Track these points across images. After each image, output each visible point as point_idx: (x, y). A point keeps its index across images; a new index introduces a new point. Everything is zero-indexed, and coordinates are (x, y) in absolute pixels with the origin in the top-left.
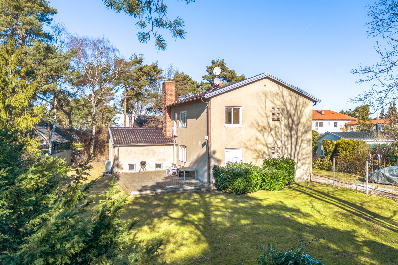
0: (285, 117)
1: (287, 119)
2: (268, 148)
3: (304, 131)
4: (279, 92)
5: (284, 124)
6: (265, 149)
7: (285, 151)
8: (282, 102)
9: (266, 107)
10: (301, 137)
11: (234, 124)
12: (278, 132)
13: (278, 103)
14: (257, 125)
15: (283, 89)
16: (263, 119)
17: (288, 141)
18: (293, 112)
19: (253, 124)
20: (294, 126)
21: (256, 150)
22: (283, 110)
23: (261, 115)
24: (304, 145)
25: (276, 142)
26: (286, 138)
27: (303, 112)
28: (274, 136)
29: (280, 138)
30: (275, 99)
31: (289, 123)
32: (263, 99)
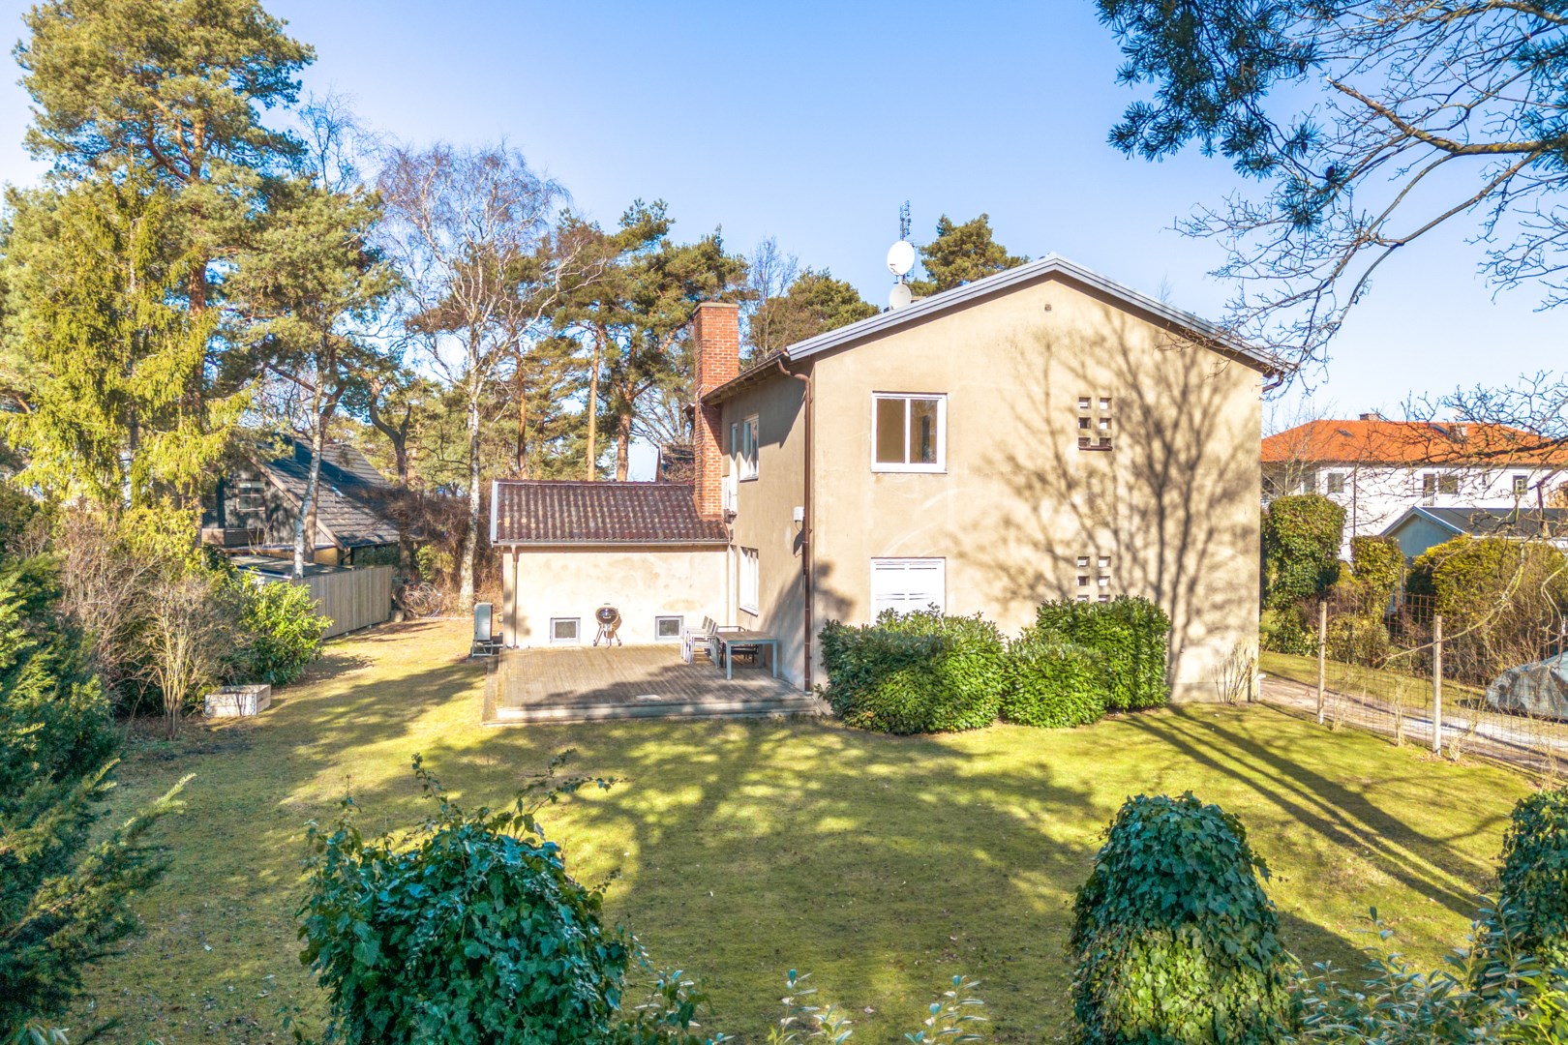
0: (1132, 435)
1: (1143, 441)
2: (1055, 558)
3: (1219, 490)
4: (1106, 331)
5: (1128, 462)
6: (1045, 565)
7: (1130, 572)
8: (1120, 374)
9: (1047, 395)
10: (1208, 515)
11: (912, 461)
12: (1102, 494)
13: (1104, 376)
14: (1007, 468)
15: (1123, 323)
16: (1034, 442)
17: (1147, 531)
18: (1171, 413)
19: (989, 462)
20: (1174, 472)
21: (1004, 568)
22: (1123, 405)
23: (1028, 427)
24: (1222, 550)
25: (1091, 536)
26: (1137, 519)
27: (1215, 414)
28: (1084, 509)
29: (1110, 519)
30: (1090, 362)
31: (1150, 458)
32: (1038, 361)
